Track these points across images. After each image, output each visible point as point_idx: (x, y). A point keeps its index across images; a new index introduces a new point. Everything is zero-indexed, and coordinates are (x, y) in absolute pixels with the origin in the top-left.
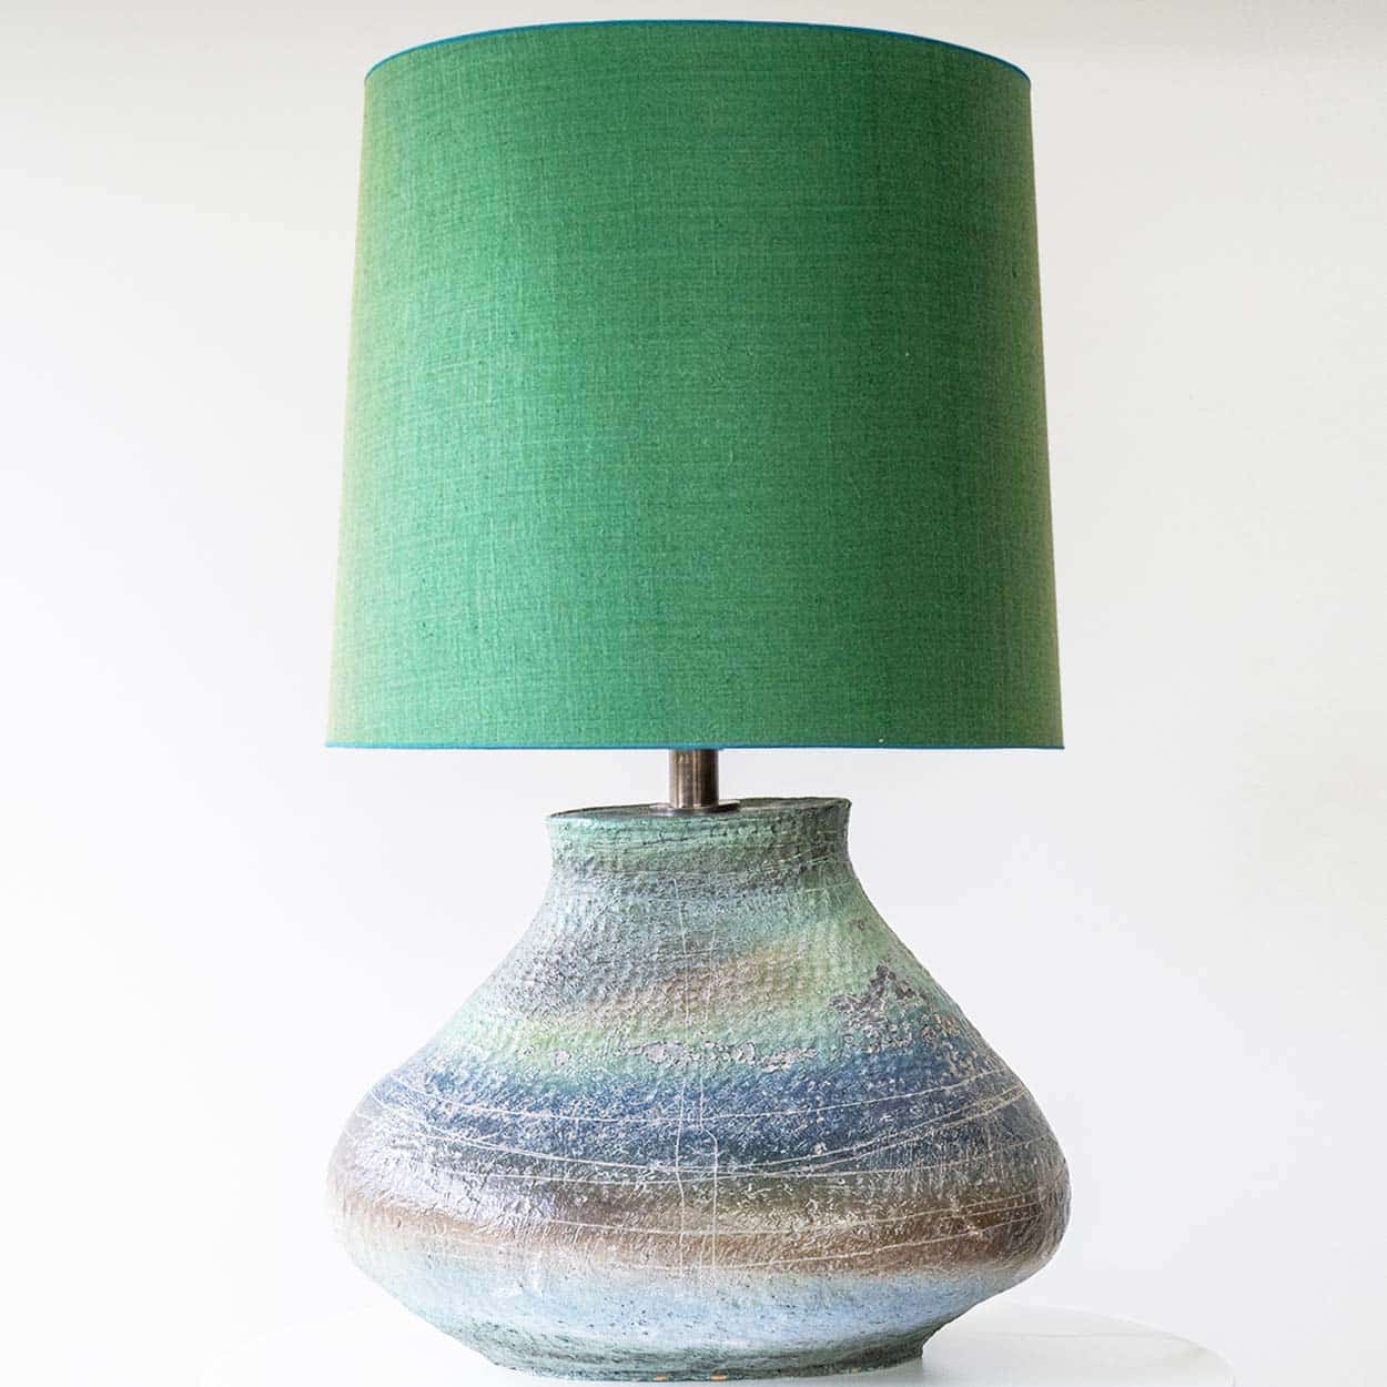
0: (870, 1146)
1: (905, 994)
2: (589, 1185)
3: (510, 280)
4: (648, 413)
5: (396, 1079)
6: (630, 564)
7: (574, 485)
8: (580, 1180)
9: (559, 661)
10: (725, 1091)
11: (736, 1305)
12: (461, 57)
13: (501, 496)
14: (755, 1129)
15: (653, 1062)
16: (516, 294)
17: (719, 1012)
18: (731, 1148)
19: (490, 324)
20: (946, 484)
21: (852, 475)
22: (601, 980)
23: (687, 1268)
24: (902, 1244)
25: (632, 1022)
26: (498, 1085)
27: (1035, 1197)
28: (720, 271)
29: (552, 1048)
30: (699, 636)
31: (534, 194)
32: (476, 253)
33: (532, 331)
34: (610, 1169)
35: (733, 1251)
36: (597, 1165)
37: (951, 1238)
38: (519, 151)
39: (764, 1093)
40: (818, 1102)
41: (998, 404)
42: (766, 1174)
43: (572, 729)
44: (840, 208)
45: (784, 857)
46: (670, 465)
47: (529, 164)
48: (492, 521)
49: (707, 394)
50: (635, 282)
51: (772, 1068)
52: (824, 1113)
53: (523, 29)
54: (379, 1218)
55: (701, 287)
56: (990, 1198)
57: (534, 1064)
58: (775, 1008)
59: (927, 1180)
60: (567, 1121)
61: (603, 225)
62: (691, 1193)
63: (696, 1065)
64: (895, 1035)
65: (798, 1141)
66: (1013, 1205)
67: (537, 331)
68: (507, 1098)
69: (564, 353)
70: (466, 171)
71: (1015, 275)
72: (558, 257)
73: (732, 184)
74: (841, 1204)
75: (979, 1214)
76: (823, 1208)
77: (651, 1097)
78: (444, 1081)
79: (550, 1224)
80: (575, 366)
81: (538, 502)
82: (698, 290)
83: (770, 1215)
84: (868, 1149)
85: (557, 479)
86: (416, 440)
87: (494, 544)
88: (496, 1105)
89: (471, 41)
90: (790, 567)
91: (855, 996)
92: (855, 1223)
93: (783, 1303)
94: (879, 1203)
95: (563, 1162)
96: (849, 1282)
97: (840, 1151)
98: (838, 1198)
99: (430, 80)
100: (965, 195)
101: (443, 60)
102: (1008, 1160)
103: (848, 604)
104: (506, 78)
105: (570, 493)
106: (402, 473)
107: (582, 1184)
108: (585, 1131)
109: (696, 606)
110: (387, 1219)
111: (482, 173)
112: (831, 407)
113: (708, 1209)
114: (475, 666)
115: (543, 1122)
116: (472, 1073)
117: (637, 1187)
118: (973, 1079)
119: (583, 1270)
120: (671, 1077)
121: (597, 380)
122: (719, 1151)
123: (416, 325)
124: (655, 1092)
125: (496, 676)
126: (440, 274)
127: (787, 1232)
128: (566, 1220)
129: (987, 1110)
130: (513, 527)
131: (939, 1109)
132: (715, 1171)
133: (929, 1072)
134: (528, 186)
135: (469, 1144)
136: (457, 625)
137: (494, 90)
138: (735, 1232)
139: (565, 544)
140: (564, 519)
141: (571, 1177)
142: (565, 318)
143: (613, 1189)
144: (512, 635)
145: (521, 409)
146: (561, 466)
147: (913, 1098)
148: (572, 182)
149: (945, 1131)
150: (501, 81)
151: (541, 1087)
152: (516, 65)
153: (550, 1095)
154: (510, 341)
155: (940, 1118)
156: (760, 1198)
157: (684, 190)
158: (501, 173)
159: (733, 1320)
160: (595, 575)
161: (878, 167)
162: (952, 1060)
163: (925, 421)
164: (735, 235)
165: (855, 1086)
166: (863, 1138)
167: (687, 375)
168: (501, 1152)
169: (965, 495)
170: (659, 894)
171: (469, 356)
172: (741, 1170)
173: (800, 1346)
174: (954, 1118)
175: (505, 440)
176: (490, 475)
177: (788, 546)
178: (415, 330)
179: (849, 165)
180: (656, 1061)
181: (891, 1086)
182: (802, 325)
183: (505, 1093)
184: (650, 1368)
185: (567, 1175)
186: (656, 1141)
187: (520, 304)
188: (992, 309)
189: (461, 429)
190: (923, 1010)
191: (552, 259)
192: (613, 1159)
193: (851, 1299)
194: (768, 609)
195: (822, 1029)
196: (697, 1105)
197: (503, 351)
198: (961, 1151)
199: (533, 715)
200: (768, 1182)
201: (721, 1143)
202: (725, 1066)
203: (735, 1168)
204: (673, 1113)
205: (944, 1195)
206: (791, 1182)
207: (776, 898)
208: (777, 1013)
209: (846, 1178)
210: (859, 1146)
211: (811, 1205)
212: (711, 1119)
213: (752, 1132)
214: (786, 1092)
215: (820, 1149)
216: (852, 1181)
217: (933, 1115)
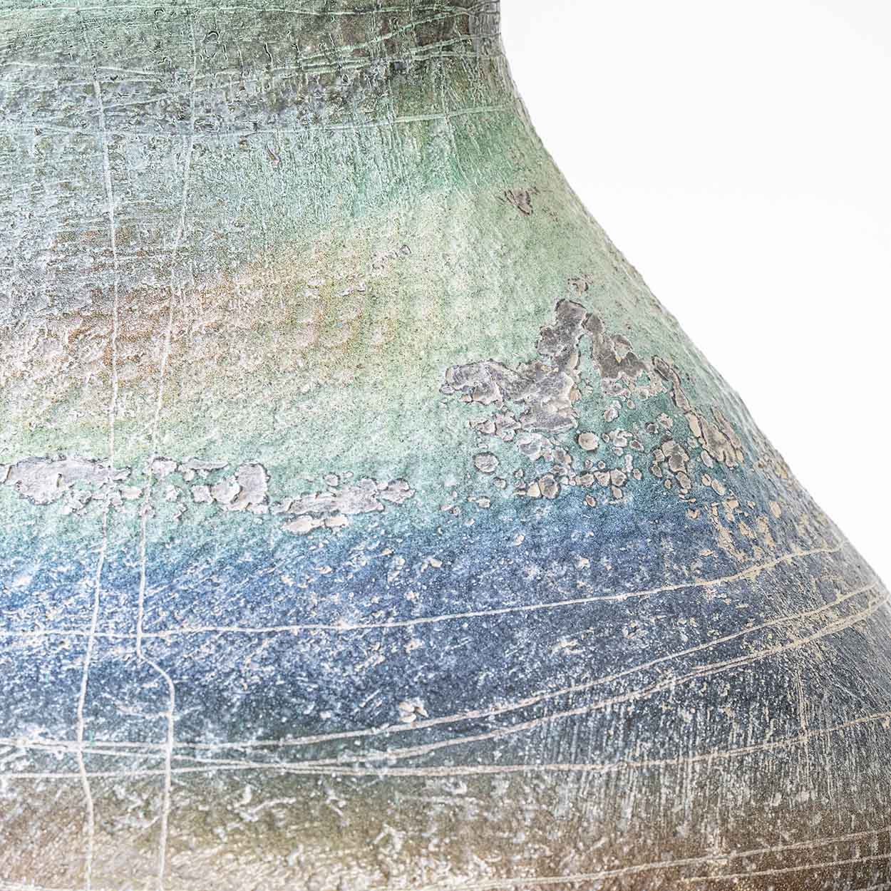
0: (528, 708)
1: (622, 365)
10: (197, 573)
14: (264, 661)
15: (32, 501)
17: (189, 392)
39: (287, 580)
40: (411, 605)
42: (284, 766)
45: (351, 39)
51: (306, 524)
52: (424, 631)
56: (798, 837)
58: (319, 386)
59: (655, 790)
63: (130, 512)
64: (593, 459)
65: (361, 691)
66: (849, 855)
75: (770, 872)
76: (415, 847)
84: (523, 715)
91: (504, 364)
94: (544, 841)
97: (455, 718)
98: (450, 826)
102: (842, 753)
113: (148, 840)
118: (769, 566)
120: (73, 536)
122: (180, 707)
124: (35, 569)
131: (689, 630)
132: (168, 755)
133: (668, 546)
147: (631, 603)
149: (701, 681)
155: (691, 651)
162: (722, 518)
165: (498, 570)
166: (511, 690)
170: (60, 115)
172: (228, 754)
174: (723, 652)
180: (39, 498)
181: (581, 573)
186: (34, 680)
190: (661, 404)
195: (426, 440)
196: (132, 602)
198: (737, 729)
200: (290, 783)
201: (183, 691)
202: (199, 516)
203: (215, 748)
204: (73, 620)
205: (693, 828)
206: (342, 784)
207: (331, 134)
208: (322, 397)
209: (469, 780)
210: (502, 709)
211: (388, 840)
212: (162, 635)
213: (256, 669)
214: (338, 580)
215: (410, 712)
216: (483, 787)
217: (674, 644)
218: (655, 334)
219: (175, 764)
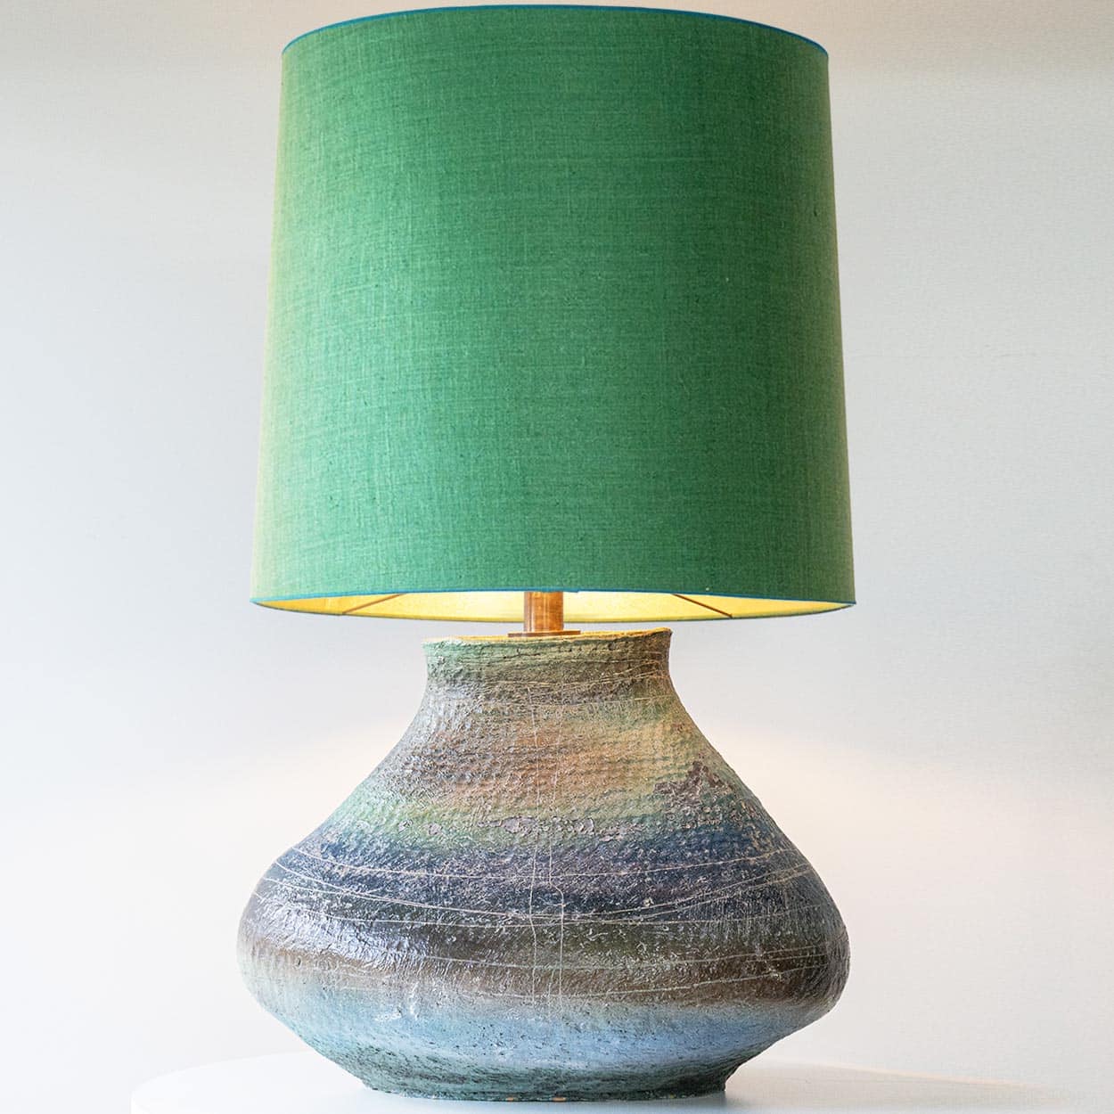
0: (690, 901)
1: (717, 784)
2: (458, 928)
3: (402, 218)
4: (515, 326)
5: (297, 850)
6: (500, 447)
7: (453, 384)
8: (450, 924)
9: (443, 524)
10: (570, 855)
11: (577, 1029)
12: (361, 35)
13: (394, 393)
14: (595, 886)
15: (510, 832)
16: (407, 229)
17: (564, 794)
18: (575, 901)
19: (385, 254)
20: (759, 385)
21: (682, 376)
22: (467, 768)
23: (538, 996)
24: (716, 981)
25: (493, 801)
26: (382, 850)
27: (824, 949)
28: (574, 210)
29: (427, 821)
30: (558, 504)
31: (421, 148)
32: (373, 196)
33: (419, 259)
34: (475, 916)
35: (577, 983)
36: (463, 912)
37: (756, 978)
38: (408, 112)
39: (602, 857)
40: (646, 866)
41: (802, 320)
42: (604, 922)
43: (454, 577)
44: (673, 159)
45: (618, 671)
46: (533, 368)
47: (417, 123)
48: (386, 413)
49: (564, 310)
50: (504, 219)
51: (608, 839)
52: (651, 875)
53: (412, 12)
54: (282, 959)
55: (557, 223)
56: (787, 947)
57: (411, 835)
58: (610, 791)
59: (736, 929)
60: (439, 878)
61: (478, 173)
62: (541, 935)
63: (546, 835)
64: (708, 816)
65: (629, 896)
66: (806, 954)
67: (423, 260)
68: (389, 861)
69: (445, 278)
70: (366, 129)
71: (815, 214)
72: (441, 199)
73: (583, 140)
74: (666, 947)
75: (778, 959)
76: (651, 949)
77: (508, 860)
78: (336, 850)
79: (425, 959)
80: (454, 288)
81: (425, 397)
82: (556, 226)
83: (607, 954)
84: (688, 903)
85: (440, 379)
86: (324, 349)
87: (388, 432)
88: (381, 866)
89: (369, 23)
90: (632, 449)
91: (675, 783)
92: (677, 962)
93: (617, 1028)
94: (697, 947)
95: (436, 910)
96: (672, 1011)
97: (664, 904)
98: (663, 942)
99: (336, 54)
100: (774, 148)
101: (346, 38)
102: (801, 918)
103: (679, 480)
104: (398, 52)
105: (451, 391)
106: (312, 376)
107: (451, 928)
108: (454, 885)
109: (555, 480)
110: (289, 959)
111: (378, 131)
112: (665, 322)
113: (556, 948)
114: (374, 530)
115: (420, 879)
116: (360, 842)
117: (498, 930)
118: (772, 854)
119: (452, 997)
120: (525, 844)
121: (473, 300)
122: (565, 902)
123: (325, 254)
124: (512, 855)
125: (391, 536)
126: (344, 213)
127: (622, 968)
128: (439, 956)
129: (783, 878)
130: (405, 418)
131: (745, 874)
132: (562, 918)
133: (736, 845)
134: (416, 141)
135: (358, 897)
136: (359, 497)
137: (388, 62)
138: (578, 967)
139: (447, 431)
140: (446, 410)
141: (443, 921)
142: (446, 249)
143: (478, 932)
144: (404, 503)
145: (410, 323)
146: (443, 369)
147: (723, 865)
148: (452, 138)
149: (750, 892)
150: (393, 55)
151: (418, 852)
152: (406, 42)
153: (426, 857)
154: (402, 267)
155: (746, 882)
156: (599, 940)
157: (544, 144)
158: (394, 131)
159: (575, 1042)
160: (472, 456)
161: (704, 126)
162: (755, 837)
163: (742, 334)
164: (586, 182)
165: (677, 854)
166: (682, 896)
167: (547, 295)
168: (385, 903)
169: (775, 394)
170: (516, 700)
171: (367, 280)
172: (583, 918)
173: (629, 1069)
174: (757, 882)
175: (397, 347)
176: (385, 376)
177: (629, 434)
178: (323, 259)
179: (679, 124)
180: (513, 831)
181: (706, 855)
182: (641, 255)
183: (388, 856)
184: (503, 1089)
185: (440, 920)
186: (513, 893)
187: (409, 237)
188: (798, 242)
189: (361, 339)
190: (731, 797)
191: (436, 201)
192: (477, 907)
193: (673, 1026)
194: (615, 483)
195: (649, 810)
196: (547, 866)
197: (396, 276)
198: (764, 908)
199: (422, 566)
200: (606, 928)
201: (566, 897)
202: (570, 836)
203: (578, 916)
204: (527, 872)
205: (750, 943)
206: (624, 928)
207: (611, 704)
208: (611, 795)
209: (670, 926)
210: (680, 901)
211: (641, 946)
212: (559, 877)
213: (592, 888)
214: (620, 857)
215: (647, 903)
216: (674, 928)
217: (740, 879)
218: (728, 774)
219: (564, 921)
